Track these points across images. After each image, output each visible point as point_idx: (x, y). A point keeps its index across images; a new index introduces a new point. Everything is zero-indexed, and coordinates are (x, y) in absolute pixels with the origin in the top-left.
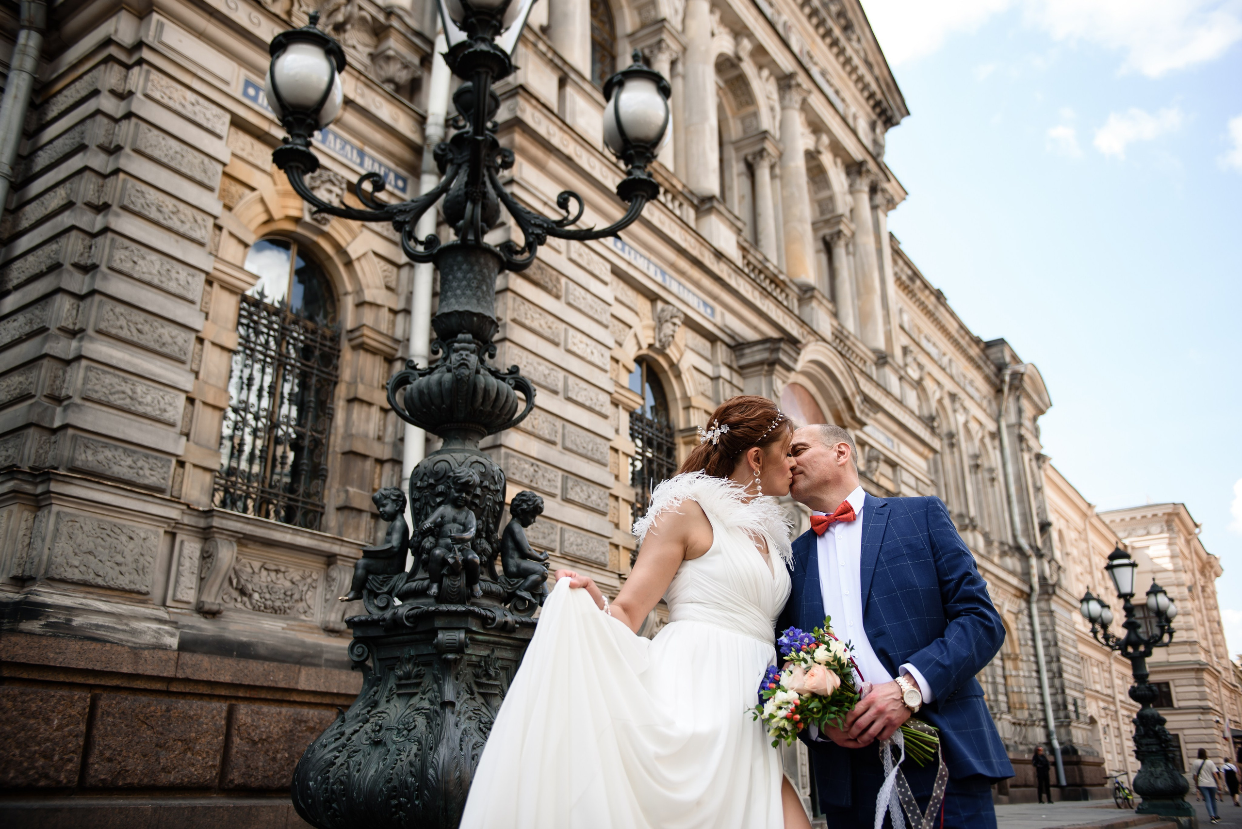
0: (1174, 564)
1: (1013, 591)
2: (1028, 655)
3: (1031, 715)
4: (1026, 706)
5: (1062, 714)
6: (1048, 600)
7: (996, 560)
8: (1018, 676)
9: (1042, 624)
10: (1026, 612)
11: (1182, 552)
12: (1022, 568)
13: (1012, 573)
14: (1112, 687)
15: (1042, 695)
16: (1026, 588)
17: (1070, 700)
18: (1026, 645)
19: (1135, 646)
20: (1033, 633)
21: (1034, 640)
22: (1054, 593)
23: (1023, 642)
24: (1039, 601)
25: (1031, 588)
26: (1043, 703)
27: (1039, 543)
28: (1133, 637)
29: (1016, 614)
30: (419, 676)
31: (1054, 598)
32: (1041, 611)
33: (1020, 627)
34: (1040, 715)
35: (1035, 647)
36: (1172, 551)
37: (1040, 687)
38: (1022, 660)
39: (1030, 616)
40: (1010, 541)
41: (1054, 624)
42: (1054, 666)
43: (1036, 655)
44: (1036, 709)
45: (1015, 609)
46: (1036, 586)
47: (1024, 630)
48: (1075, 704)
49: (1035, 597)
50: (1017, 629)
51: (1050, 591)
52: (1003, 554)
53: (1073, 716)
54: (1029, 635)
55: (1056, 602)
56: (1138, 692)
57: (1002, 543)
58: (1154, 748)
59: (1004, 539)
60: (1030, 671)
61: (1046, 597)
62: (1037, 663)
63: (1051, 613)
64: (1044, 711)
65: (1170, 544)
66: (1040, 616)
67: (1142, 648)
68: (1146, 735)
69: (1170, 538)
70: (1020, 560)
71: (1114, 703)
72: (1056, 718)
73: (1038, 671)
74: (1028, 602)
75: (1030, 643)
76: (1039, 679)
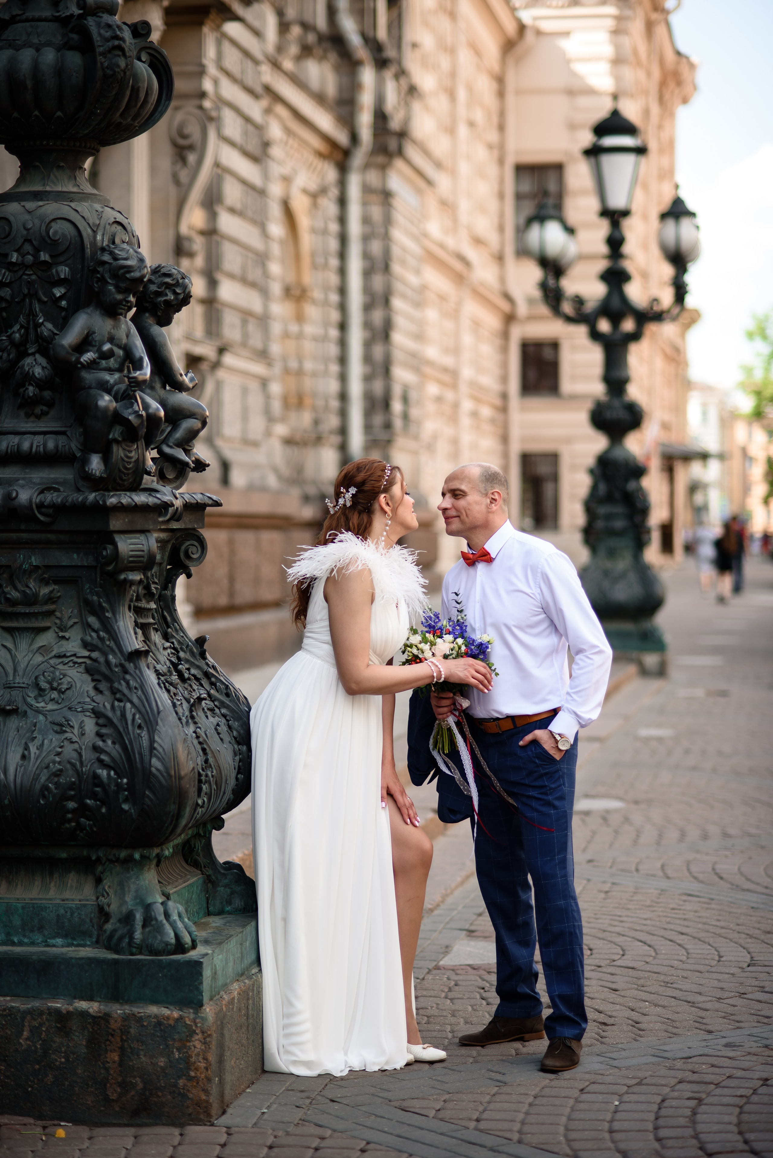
0: (618, 79)
1: (316, 143)
2: (326, 289)
3: (316, 422)
4: (308, 401)
5: (378, 420)
6: (383, 168)
7: (288, 65)
8: (300, 336)
9: (366, 220)
10: (334, 192)
11: (635, 52)
12: (341, 89)
13: (320, 98)
14: (456, 350)
15: (343, 378)
16: (342, 138)
17: (397, 390)
18: (326, 266)
19: (616, 319)
20: (343, 239)
21: (342, 255)
22: (400, 152)
23: (320, 260)
24: (367, 166)
25: (354, 138)
26: (343, 397)
27: (382, 33)
28: (616, 303)
29: (315, 196)
30: (50, 599)
31: (399, 164)
32: (367, 189)
33: (320, 224)
34: (334, 421)
35: (342, 271)
36: (618, 47)
37: (343, 360)
38: (314, 302)
39: (342, 202)
40: (321, 22)
41: (388, 221)
42: (377, 316)
43: (343, 290)
44: (326, 408)
45: (313, 186)
46: (366, 134)
47: (325, 232)
48: (405, 400)
49: (358, 158)
50: (313, 230)
51: (392, 144)
52: (306, 51)
53: (398, 423)
54: (333, 244)
55: (400, 173)
56: (609, 415)
57: (306, 26)
58: (619, 524)
59: (308, 17)
60: (326, 324)
61: (380, 159)
62: (343, 307)
63: (386, 196)
64: (343, 413)
65: (616, 32)
66: (365, 204)
67: (628, 325)
68: (609, 499)
69: (619, 18)
70: (337, 69)
71: (454, 386)
72: (368, 428)
73: (343, 327)
74: (343, 168)
75: (334, 262)
76: (343, 343)
